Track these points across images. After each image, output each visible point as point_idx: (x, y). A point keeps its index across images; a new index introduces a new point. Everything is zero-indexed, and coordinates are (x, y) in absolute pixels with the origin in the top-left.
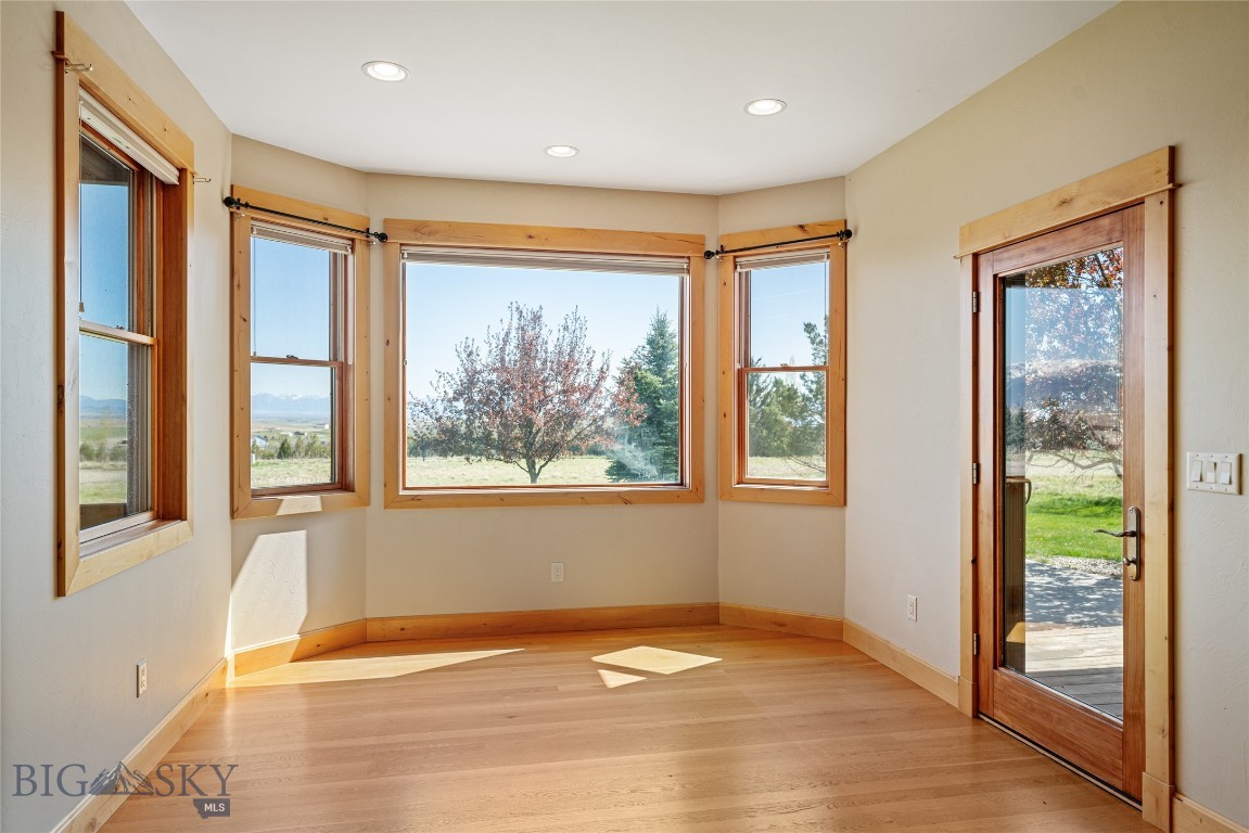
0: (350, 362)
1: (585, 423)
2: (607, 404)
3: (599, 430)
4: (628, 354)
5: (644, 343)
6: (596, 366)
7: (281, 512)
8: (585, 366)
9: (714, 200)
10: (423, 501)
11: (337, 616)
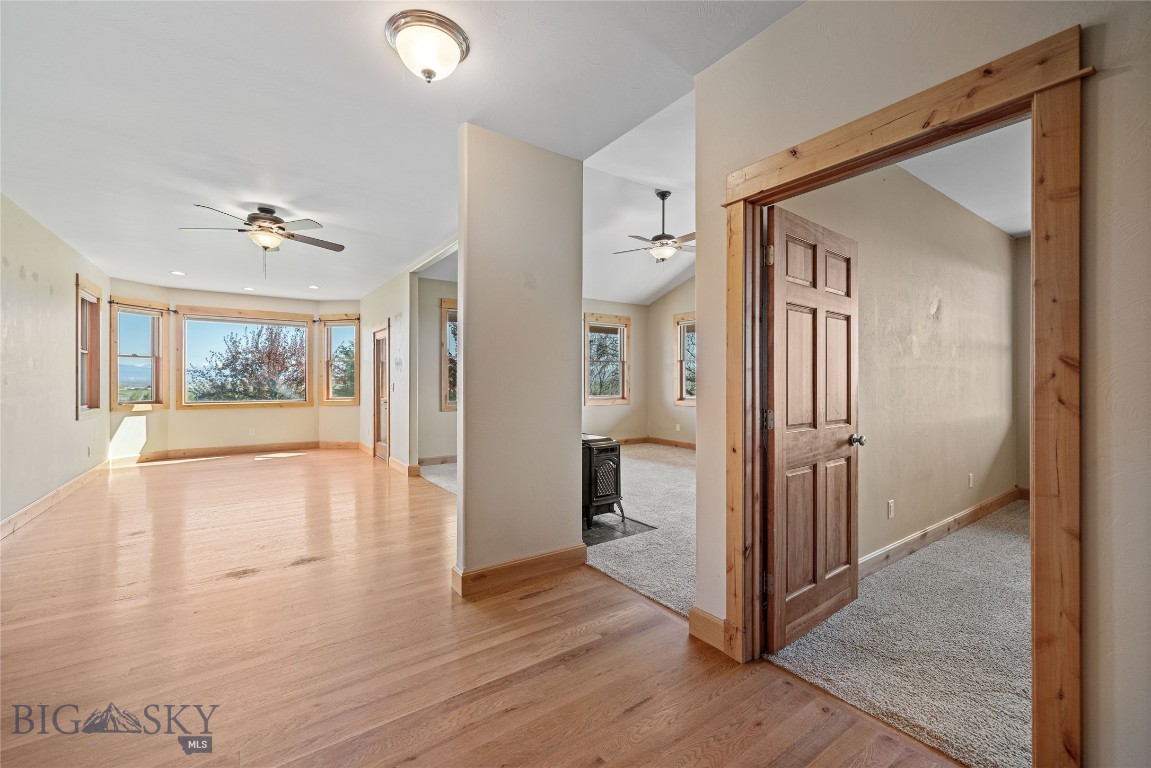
0: (160, 357)
7: (134, 410)
10: (192, 407)
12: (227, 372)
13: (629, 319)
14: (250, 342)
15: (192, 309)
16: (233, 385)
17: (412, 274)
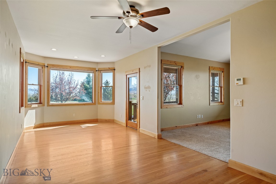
0: (42, 85)
1: (74, 94)
2: (78, 90)
3: (76, 96)
4: (82, 81)
5: (85, 78)
6: (76, 83)
7: (32, 107)
8: (74, 83)
9: (97, 63)
10: (53, 105)
11: (39, 122)
13: (224, 69)
15: (53, 65)
17: (159, 48)
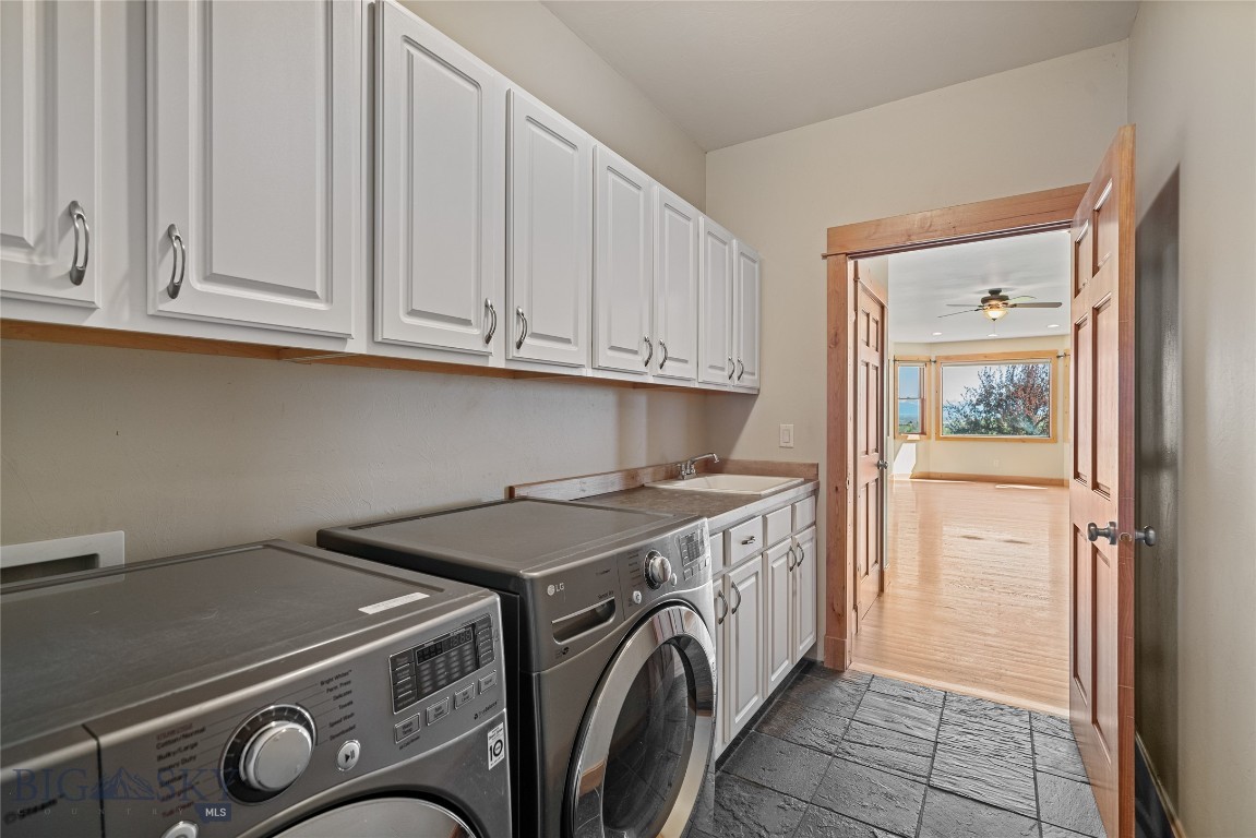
0: (925, 398)
10: (947, 438)
12: (981, 408)
14: (1004, 376)
15: (947, 358)
16: (986, 421)
